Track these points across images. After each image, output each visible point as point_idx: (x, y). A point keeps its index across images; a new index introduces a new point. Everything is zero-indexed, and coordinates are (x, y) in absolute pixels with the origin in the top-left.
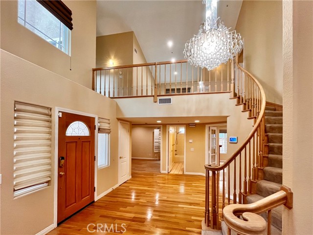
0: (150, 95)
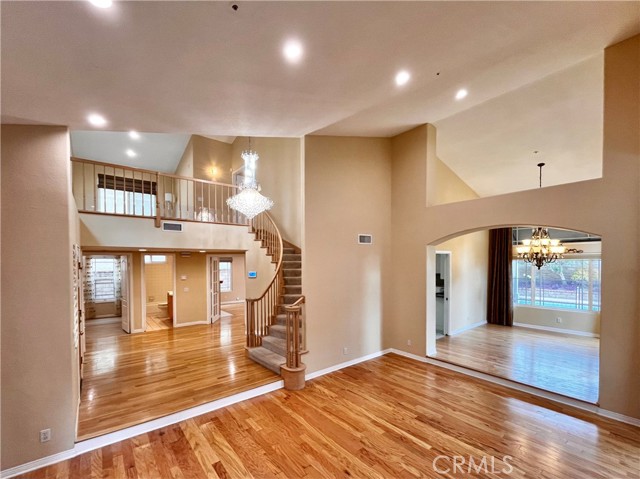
0: (149, 215)
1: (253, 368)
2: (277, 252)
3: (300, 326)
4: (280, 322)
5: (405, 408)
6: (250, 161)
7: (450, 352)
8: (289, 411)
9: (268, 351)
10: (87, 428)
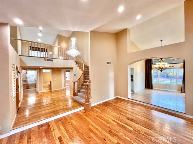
1: (74, 103)
2: (82, 68)
3: (89, 90)
4: (83, 88)
5: (123, 115)
6: (73, 40)
7: (135, 97)
8: (85, 117)
9: (80, 98)
10: (16, 125)
